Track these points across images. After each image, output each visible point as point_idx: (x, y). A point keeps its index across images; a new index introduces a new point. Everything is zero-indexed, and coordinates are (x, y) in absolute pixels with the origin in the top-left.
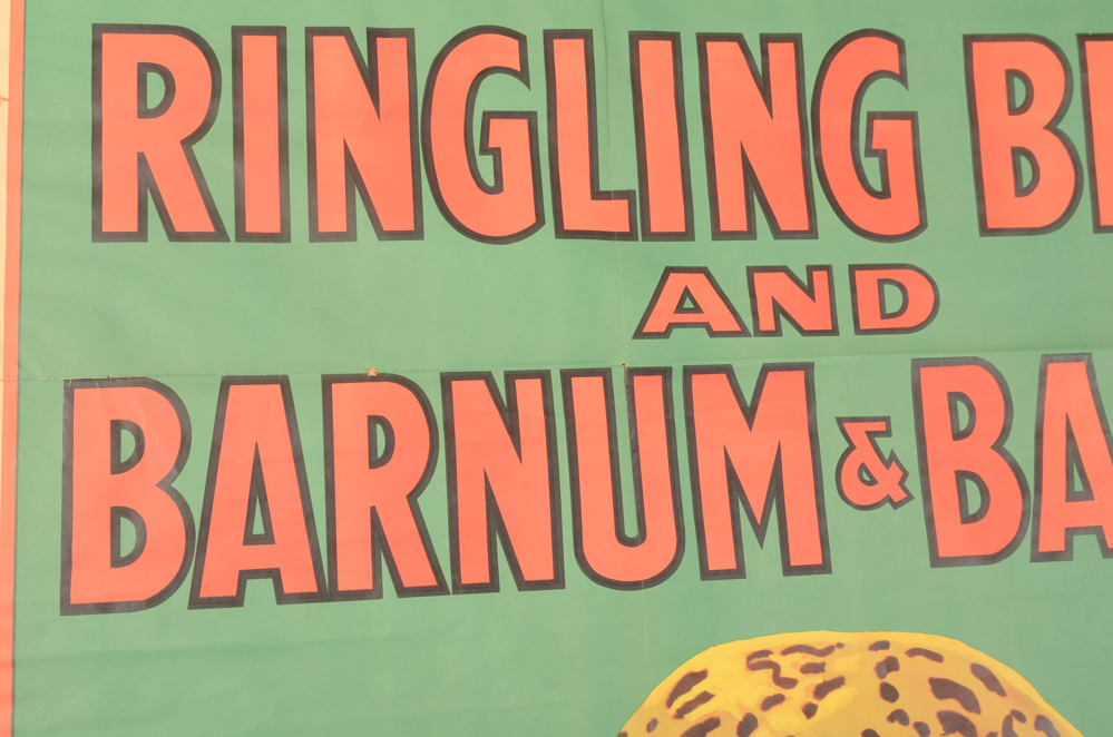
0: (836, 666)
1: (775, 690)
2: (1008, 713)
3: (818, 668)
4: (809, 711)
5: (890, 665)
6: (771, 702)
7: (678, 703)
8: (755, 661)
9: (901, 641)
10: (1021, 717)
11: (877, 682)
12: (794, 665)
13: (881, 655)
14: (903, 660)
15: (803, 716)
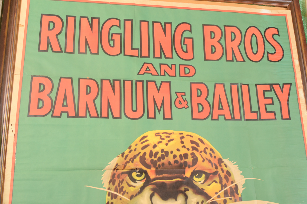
0: (172, 137)
1: (160, 140)
2: (205, 147)
3: (169, 137)
4: (167, 144)
5: (183, 137)
6: (159, 143)
7: (142, 141)
8: (157, 134)
9: (185, 133)
10: (207, 148)
11: (180, 140)
12: (164, 136)
13: (181, 135)
14: (185, 137)
15: (165, 145)
